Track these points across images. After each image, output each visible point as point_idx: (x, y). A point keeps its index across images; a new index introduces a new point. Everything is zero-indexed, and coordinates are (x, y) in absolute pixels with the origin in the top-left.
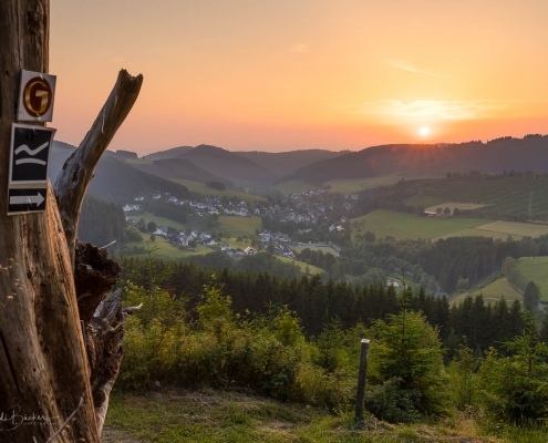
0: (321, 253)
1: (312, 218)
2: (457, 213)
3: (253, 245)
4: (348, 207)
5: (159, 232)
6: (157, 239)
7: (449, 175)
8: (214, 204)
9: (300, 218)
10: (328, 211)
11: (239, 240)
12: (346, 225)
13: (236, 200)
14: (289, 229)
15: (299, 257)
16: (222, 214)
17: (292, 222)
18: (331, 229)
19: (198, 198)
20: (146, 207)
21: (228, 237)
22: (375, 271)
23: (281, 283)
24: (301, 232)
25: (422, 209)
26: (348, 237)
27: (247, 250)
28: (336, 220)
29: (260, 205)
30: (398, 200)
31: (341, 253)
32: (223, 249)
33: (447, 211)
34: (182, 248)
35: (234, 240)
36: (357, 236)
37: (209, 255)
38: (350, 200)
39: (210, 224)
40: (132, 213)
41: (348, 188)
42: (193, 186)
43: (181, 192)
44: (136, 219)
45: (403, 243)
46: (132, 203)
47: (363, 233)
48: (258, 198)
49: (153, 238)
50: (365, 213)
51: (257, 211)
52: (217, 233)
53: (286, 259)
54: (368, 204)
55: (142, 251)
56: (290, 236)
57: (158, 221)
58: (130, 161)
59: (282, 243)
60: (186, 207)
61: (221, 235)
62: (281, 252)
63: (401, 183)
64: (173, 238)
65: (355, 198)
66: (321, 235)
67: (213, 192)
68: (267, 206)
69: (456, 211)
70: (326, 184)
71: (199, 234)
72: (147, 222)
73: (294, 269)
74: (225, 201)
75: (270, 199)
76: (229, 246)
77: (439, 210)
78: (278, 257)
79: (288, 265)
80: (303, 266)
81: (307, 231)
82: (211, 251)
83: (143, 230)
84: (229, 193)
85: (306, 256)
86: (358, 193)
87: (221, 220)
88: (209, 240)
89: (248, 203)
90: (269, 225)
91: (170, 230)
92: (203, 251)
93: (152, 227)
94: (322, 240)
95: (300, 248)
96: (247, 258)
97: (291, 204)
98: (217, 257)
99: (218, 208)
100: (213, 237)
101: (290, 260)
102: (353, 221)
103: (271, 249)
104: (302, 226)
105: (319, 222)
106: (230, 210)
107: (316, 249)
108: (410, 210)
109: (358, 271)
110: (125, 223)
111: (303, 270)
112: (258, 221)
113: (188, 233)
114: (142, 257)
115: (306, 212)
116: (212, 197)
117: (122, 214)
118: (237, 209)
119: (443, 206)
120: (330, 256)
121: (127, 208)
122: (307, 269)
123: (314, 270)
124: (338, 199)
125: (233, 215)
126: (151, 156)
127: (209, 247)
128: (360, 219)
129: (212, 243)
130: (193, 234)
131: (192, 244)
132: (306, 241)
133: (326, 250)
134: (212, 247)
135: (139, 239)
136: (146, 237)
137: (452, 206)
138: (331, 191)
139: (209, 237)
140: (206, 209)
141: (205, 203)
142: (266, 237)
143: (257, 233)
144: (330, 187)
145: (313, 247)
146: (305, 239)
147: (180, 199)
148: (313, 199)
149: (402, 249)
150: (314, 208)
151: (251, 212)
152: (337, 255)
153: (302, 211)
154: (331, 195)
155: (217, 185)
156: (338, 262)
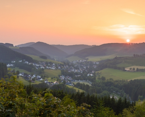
0: (84, 84)
1: (80, 71)
2: (138, 70)
3: (57, 81)
4: (95, 67)
5: (20, 75)
6: (20, 77)
7: (134, 55)
8: (42, 64)
9: (76, 71)
10: (87, 68)
11: (52, 78)
12: (93, 74)
13: (51, 63)
14: (72, 75)
15: (75, 86)
16: (46, 68)
17: (73, 72)
18: (88, 75)
19: (36, 62)
20: (16, 65)
21: (48, 77)
22: (105, 92)
24: (76, 76)
25: (124, 68)
26: (95, 79)
27: (55, 83)
28: (90, 72)
29: (60, 65)
30: (114, 64)
31: (92, 85)
32: (45, 82)
33: (134, 69)
34: (29, 81)
35: (50, 78)
36: (98, 78)
37: (40, 84)
38: (96, 64)
39: (41, 72)
40: (10, 67)
42: (34, 57)
43: (30, 60)
44: (12, 69)
45: (116, 81)
46: (10, 63)
47: (101, 77)
48: (60, 63)
49: (18, 77)
50: (102, 69)
51: (59, 67)
52: (43, 75)
53: (70, 86)
54: (103, 65)
56: (72, 77)
57: (20, 70)
58: (10, 47)
59: (69, 80)
60: (31, 65)
61: (45, 77)
62: (68, 84)
63: (116, 58)
64: (26, 77)
65: (98, 63)
67: (43, 60)
68: (63, 66)
69: (137, 69)
70: (87, 58)
71: (36, 76)
72: (16, 71)
73: (73, 90)
74: (47, 63)
75: (64, 63)
76: (48, 81)
77: (131, 69)
78: (67, 86)
79: (71, 89)
80: (77, 90)
81: (79, 76)
82: (41, 82)
83: (14, 74)
84: (48, 60)
85: (78, 85)
86: (99, 61)
87: (45, 71)
88: (40, 78)
89: (56, 65)
90: (64, 73)
91: (25, 74)
92: (37, 83)
93: (18, 73)
94: (84, 79)
95: (76, 82)
96: (55, 85)
97: (73, 65)
98: (43, 85)
99: (44, 66)
100: (42, 77)
101: (72, 87)
102: (97, 72)
103: (64, 82)
104: (77, 74)
105: (83, 72)
106: (49, 67)
107: (82, 83)
108: (119, 69)
109: (99, 92)
110: (7, 71)
111: (77, 91)
112: (59, 72)
113: (32, 76)
115: (79, 69)
116: (42, 62)
117: (6, 67)
118: (52, 67)
119: (132, 67)
120: (88, 86)
121: (8, 65)
122: (79, 91)
123: (81, 91)
124: (91, 64)
125: (50, 69)
126: (18, 46)
127: (40, 81)
128: (99, 72)
129: (41, 79)
130: (34, 76)
131: (34, 80)
132: (78, 80)
133: (86, 83)
134: (41, 81)
137: (136, 67)
138: (88, 60)
139: (40, 77)
140: (40, 66)
141: (39, 64)
142: (63, 78)
143: (59, 76)
144: (88, 59)
145: (81, 82)
146: (78, 79)
147: (29, 62)
148: (81, 63)
149: (116, 83)
150: (82, 67)
151: (57, 68)
152: (90, 85)
153: (77, 68)
154: (88, 62)
155: (44, 57)
156: (91, 88)
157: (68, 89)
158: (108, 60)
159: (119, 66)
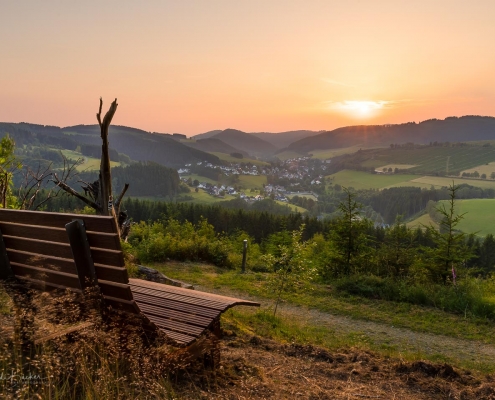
0: (305, 198)
1: (300, 176)
2: (397, 171)
3: (261, 194)
4: (324, 168)
5: (201, 186)
6: (200, 190)
7: (392, 145)
8: (236, 167)
9: (292, 176)
10: (310, 171)
11: (252, 191)
12: (322, 180)
13: (250, 165)
14: (284, 183)
15: (290, 201)
16: (241, 174)
17: (287, 179)
18: (312, 182)
19: (225, 164)
20: (193, 170)
21: (245, 189)
23: (275, 218)
24: (292, 185)
25: (373, 169)
26: (323, 188)
27: (257, 197)
28: (315, 177)
29: (266, 168)
30: (355, 163)
31: (318, 198)
32: (242, 197)
33: (390, 170)
34: (215, 196)
35: (249, 190)
36: (330, 188)
37: (232, 200)
38: (325, 164)
39: (233, 181)
40: (183, 174)
41: (325, 156)
42: (221, 156)
43: (215, 160)
44: (186, 178)
45: (360, 192)
46: (184, 168)
47: (333, 185)
48: (265, 163)
49: (197, 190)
50: (335, 172)
51: (264, 171)
52: (238, 186)
53: (282, 203)
54: (337, 166)
55: (190, 198)
56: (285, 187)
57: (200, 179)
58: (182, 140)
59: (280, 192)
60: (218, 170)
61: (240, 188)
62: (278, 199)
63: (360, 152)
64: (210, 190)
65: (328, 162)
66: (306, 188)
67: (236, 160)
68: (270, 168)
69: (396, 170)
70: (309, 153)
71: (226, 187)
72: (193, 180)
73: (287, 209)
74: (243, 165)
75: (272, 164)
76: (245, 195)
77: (385, 170)
78: (277, 202)
79: (283, 207)
80: (293, 208)
81: (296, 184)
82: (234, 198)
83: (190, 185)
84: (246, 160)
85: (296, 201)
86: (330, 159)
87: (240, 178)
88: (233, 191)
89: (258, 167)
90: (272, 181)
91: (208, 185)
92: (229, 198)
93: (196, 183)
94: (306, 190)
95: (292, 196)
96: (257, 202)
97: (286, 167)
98: (238, 202)
99: (238, 170)
100: (235, 189)
101: (285, 204)
102: (326, 177)
103: (273, 196)
104: (293, 181)
105: (305, 178)
106: (246, 171)
107: (302, 196)
108: (365, 170)
109: (330, 210)
110: (179, 181)
111: (293, 210)
112: (265, 178)
113: (219, 187)
114: (189, 202)
115: (296, 172)
116: (234, 163)
117: (177, 175)
118: (251, 171)
119: (388, 167)
120: (311, 200)
121: (180, 171)
122: (296, 209)
123: (301, 210)
124: (318, 163)
125: (248, 174)
126: (194, 137)
127: (233, 195)
128: (331, 176)
129: (235, 193)
130: (223, 187)
131: (222, 194)
133: (308, 196)
134: (235, 195)
135: (188, 191)
136: (193, 190)
137: (394, 167)
138: (313, 157)
139: (232, 189)
140: (231, 171)
141: (230, 167)
142: (270, 189)
143: (264, 186)
144: (312, 155)
145: (300, 195)
146: (295, 190)
147: (214, 164)
148: (301, 163)
149: (359, 196)
150: (302, 169)
151: (260, 172)
152: (315, 199)
153: (293, 171)
154: (313, 160)
155: (238, 155)
156: (316, 205)
157: (279, 208)
158: (347, 156)
159: (363, 165)
